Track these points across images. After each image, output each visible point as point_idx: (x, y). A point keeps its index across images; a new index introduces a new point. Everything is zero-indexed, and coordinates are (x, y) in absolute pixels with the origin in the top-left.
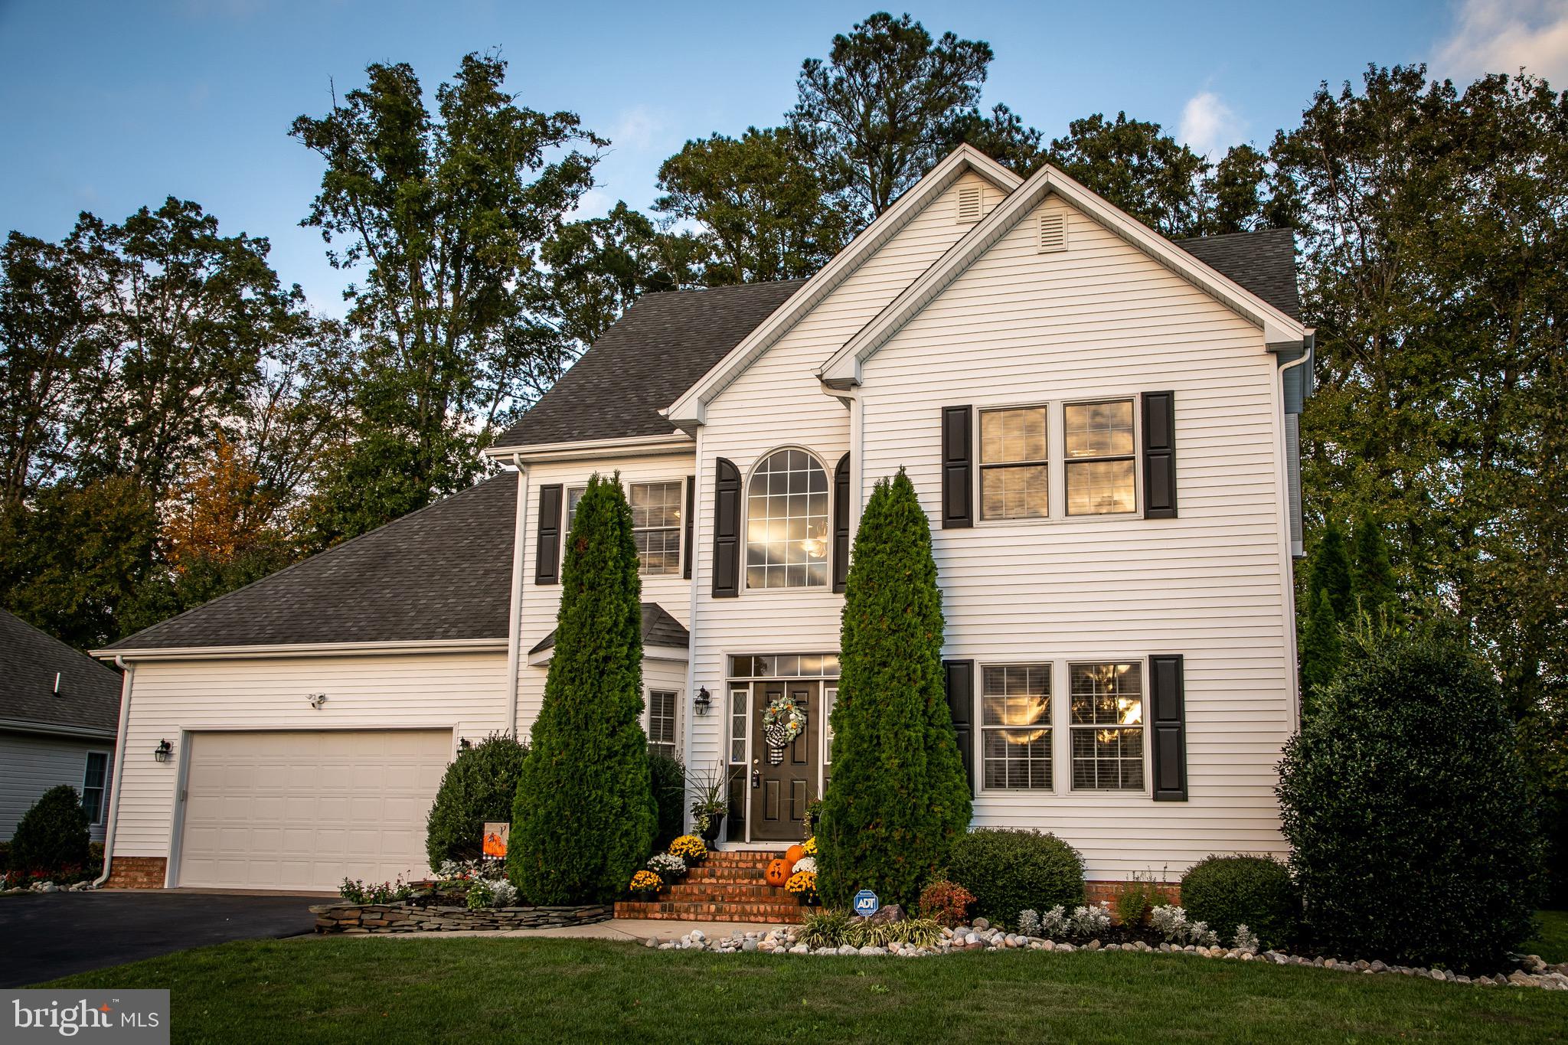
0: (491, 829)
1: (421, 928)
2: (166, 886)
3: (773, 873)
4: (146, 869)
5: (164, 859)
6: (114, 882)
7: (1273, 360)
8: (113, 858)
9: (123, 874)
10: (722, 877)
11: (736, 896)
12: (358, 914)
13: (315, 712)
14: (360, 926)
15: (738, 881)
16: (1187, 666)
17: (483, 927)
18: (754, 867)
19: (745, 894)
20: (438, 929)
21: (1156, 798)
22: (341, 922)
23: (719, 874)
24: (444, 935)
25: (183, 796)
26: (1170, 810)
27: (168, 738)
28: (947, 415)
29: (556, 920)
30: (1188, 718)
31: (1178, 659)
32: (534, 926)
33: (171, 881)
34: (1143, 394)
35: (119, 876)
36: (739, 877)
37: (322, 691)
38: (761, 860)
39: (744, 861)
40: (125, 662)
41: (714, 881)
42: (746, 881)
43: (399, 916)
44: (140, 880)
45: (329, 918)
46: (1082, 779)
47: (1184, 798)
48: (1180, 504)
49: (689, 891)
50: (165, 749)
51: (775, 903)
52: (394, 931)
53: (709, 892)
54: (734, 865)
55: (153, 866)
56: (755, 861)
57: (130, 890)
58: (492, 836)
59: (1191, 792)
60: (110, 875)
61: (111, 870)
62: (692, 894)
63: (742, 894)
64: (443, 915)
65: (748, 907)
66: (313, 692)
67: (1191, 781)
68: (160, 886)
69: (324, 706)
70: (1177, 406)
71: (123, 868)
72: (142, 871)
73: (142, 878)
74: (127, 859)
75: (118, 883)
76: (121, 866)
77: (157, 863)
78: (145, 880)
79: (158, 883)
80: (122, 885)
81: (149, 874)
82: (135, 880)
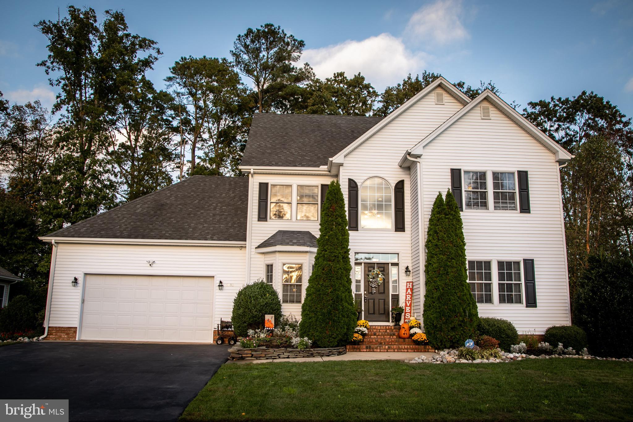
0: (267, 317)
1: (280, 357)
2: (77, 339)
3: (404, 334)
4: (66, 332)
5: (76, 328)
6: (49, 337)
7: (558, 164)
8: (49, 327)
9: (54, 334)
10: (379, 335)
11: (390, 342)
12: (250, 352)
13: (150, 268)
14: (251, 357)
15: (385, 337)
16: (535, 263)
17: (308, 356)
18: (386, 332)
19: (393, 342)
20: (288, 358)
21: (527, 306)
22: (243, 355)
23: (377, 334)
24: (291, 360)
25: (83, 301)
26: (531, 310)
27: (77, 276)
28: (453, 172)
29: (336, 353)
30: (536, 280)
31: (532, 261)
32: (328, 356)
33: (79, 338)
34: (518, 171)
35: (52, 335)
36: (385, 335)
37: (154, 260)
38: (389, 329)
39: (382, 329)
40: (56, 243)
41: (376, 337)
42: (388, 337)
43: (269, 353)
44: (63, 337)
45: (238, 354)
46: (502, 300)
47: (536, 306)
48: (531, 209)
49: (371, 341)
50: (76, 281)
51: (405, 345)
52: (267, 359)
53: (379, 341)
54: (378, 331)
55: (70, 331)
56: (386, 329)
57: (58, 341)
58: (268, 320)
59: (538, 304)
60: (48, 335)
61: (48, 332)
62: (372, 342)
63: (392, 341)
64: (290, 352)
65: (400, 346)
66: (148, 259)
67: (537, 301)
68: (74, 339)
69: (154, 265)
70: (529, 176)
71: (54, 331)
72: (64, 333)
73: (64, 336)
74: (56, 327)
75: (51, 338)
76: (53, 330)
77: (73, 329)
78: (66, 336)
79: (72, 338)
80: (54, 339)
81: (67, 334)
82: (60, 337)
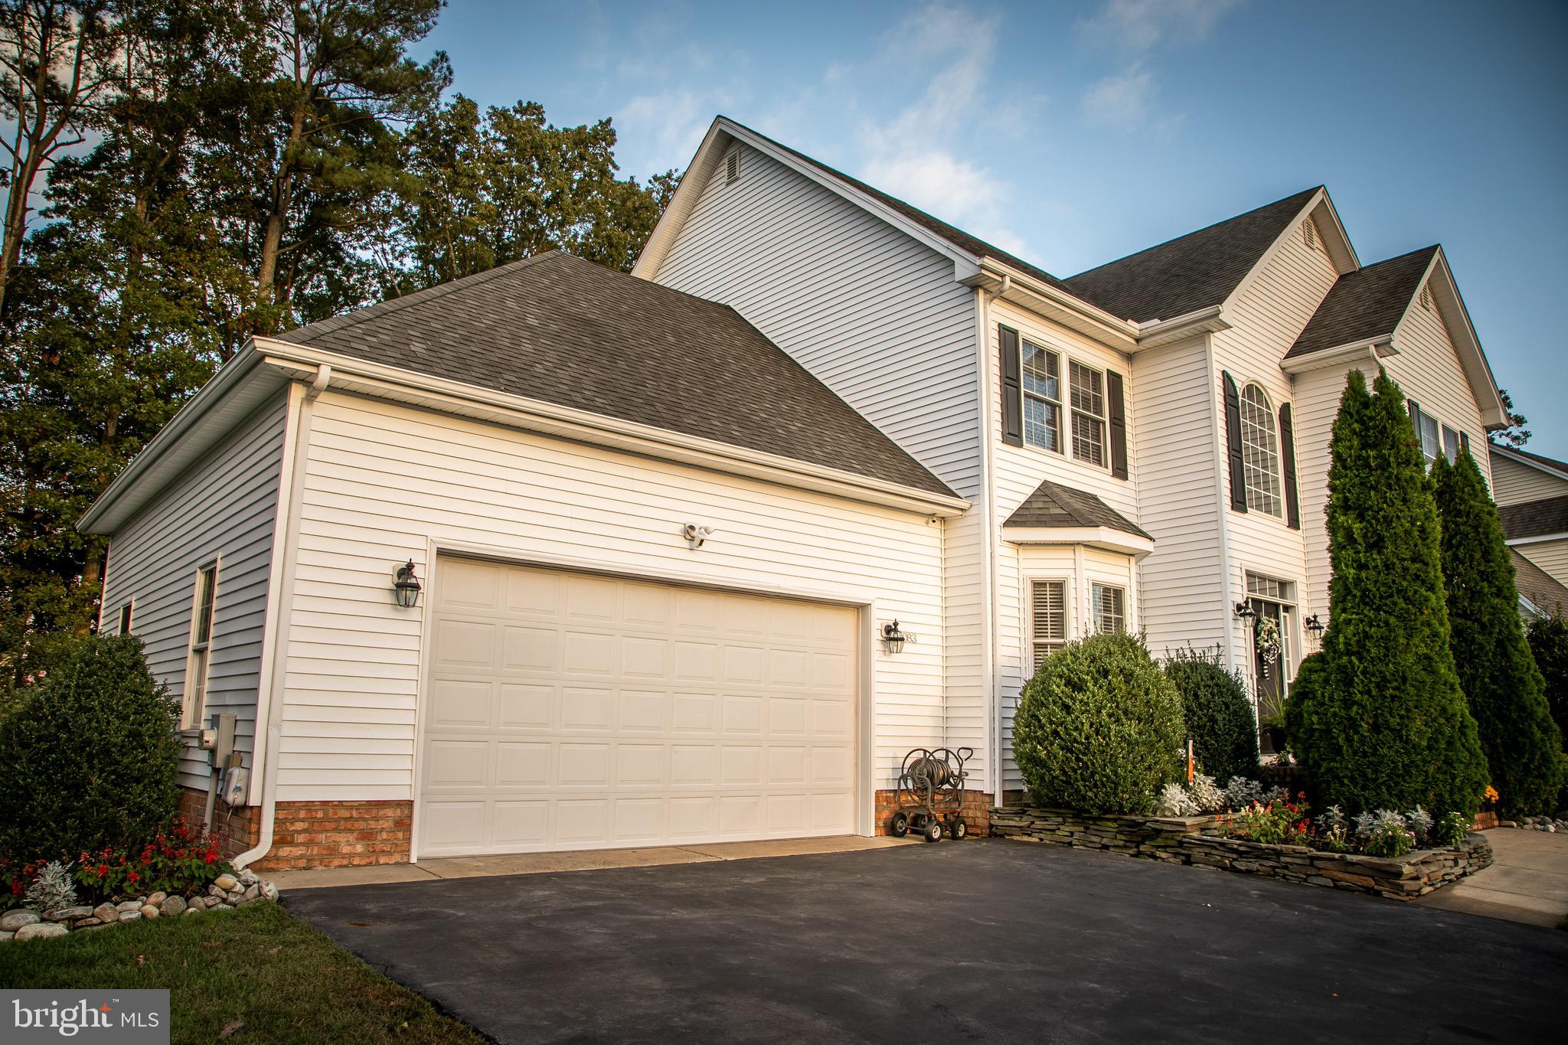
2: (412, 859)
4: (362, 825)
5: (410, 803)
6: (278, 859)
8: (279, 806)
9: (299, 838)
35: (291, 843)
44: (346, 850)
55: (377, 819)
57: (320, 872)
60: (276, 844)
61: (280, 833)
68: (396, 858)
71: (299, 826)
72: (350, 831)
73: (350, 845)
74: (309, 805)
75: (287, 860)
76: (293, 821)
77: (390, 812)
78: (359, 848)
79: (390, 853)
80: (303, 863)
81: (366, 836)
82: (333, 850)
